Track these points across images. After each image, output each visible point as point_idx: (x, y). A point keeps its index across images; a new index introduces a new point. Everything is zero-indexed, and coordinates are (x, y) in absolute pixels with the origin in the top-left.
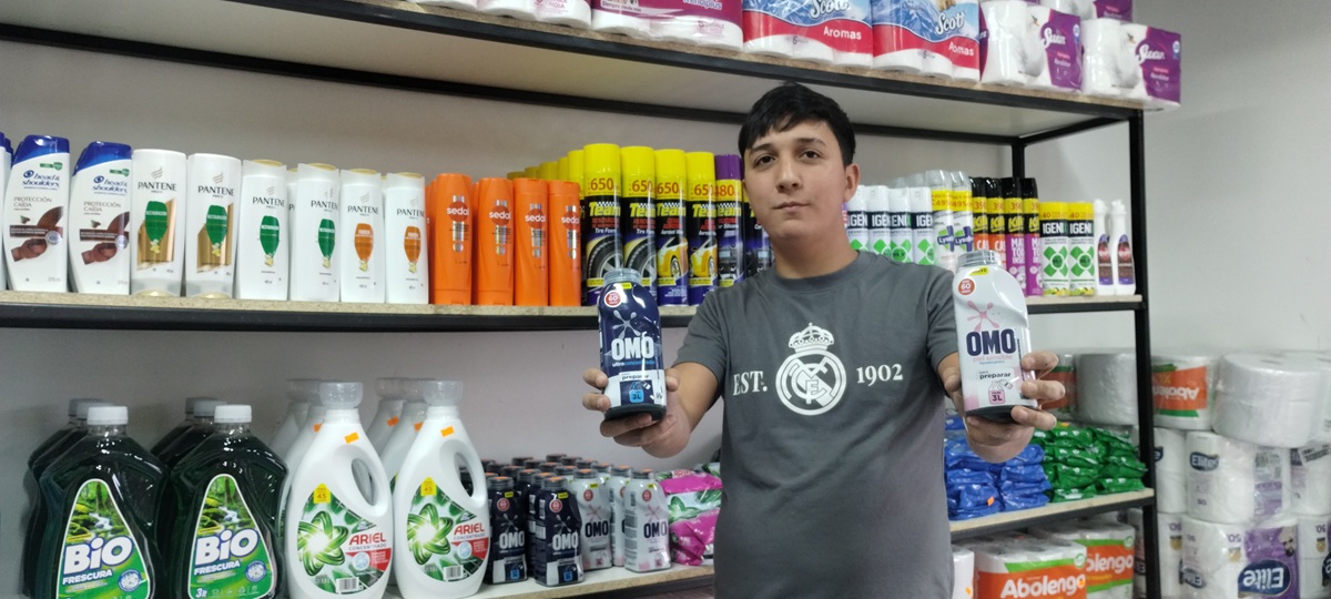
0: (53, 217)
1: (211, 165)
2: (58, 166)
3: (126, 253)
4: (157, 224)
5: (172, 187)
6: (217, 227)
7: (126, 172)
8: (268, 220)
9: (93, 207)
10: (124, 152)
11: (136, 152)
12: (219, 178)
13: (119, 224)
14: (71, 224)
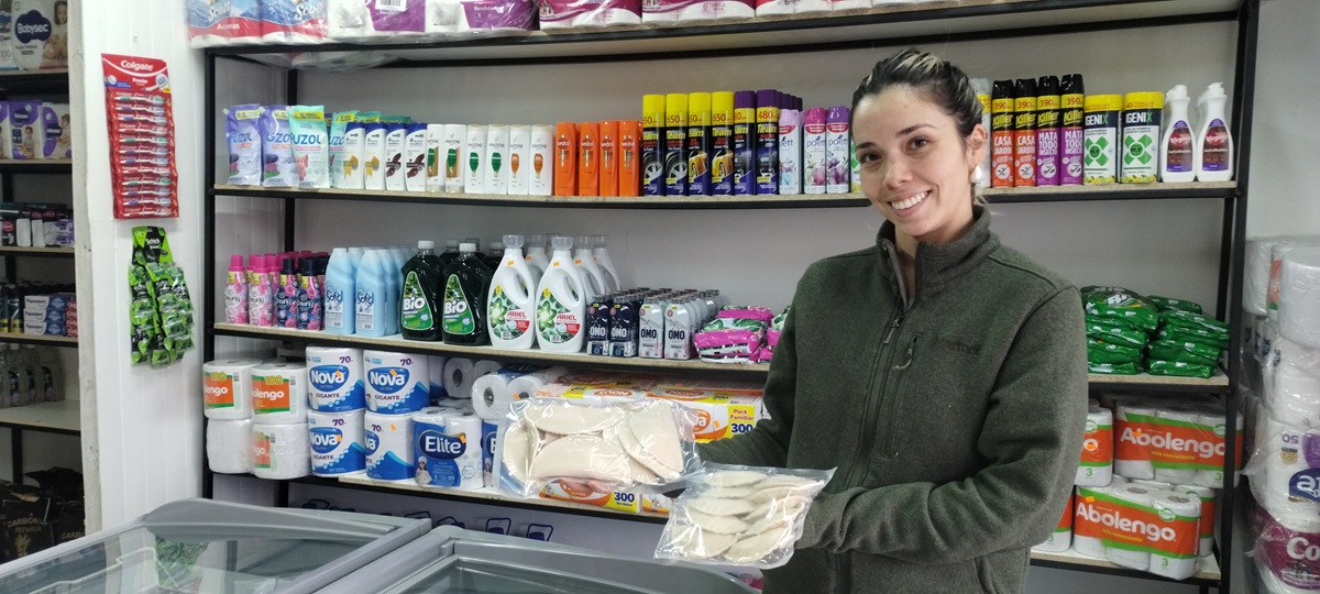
0: (398, 156)
1: (451, 128)
2: (398, 135)
3: (422, 173)
4: (433, 160)
5: (437, 142)
6: (452, 160)
7: (422, 136)
8: (474, 154)
9: (410, 153)
10: (424, 126)
11: (429, 126)
12: (452, 136)
13: (421, 157)
14: (403, 160)
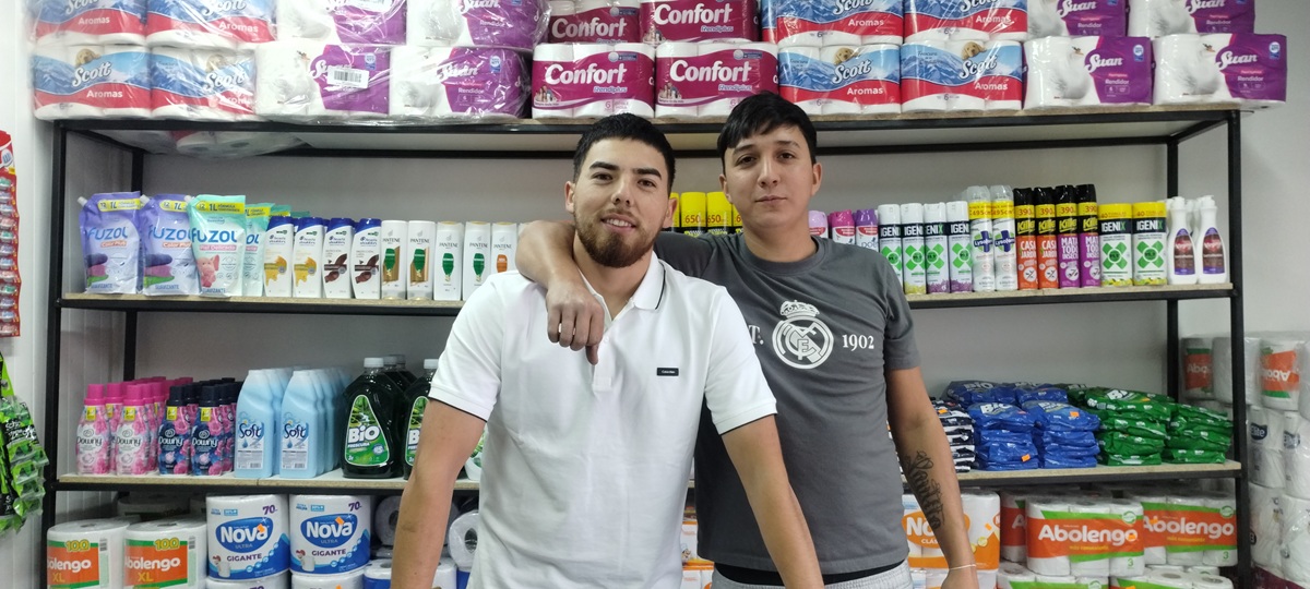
0: (344, 258)
1: (417, 226)
2: (344, 233)
3: (375, 278)
4: (392, 260)
5: (398, 240)
6: (419, 262)
7: (375, 234)
8: (448, 256)
9: (360, 253)
10: (377, 223)
11: (384, 223)
12: (420, 234)
13: (374, 259)
14: (351, 263)
